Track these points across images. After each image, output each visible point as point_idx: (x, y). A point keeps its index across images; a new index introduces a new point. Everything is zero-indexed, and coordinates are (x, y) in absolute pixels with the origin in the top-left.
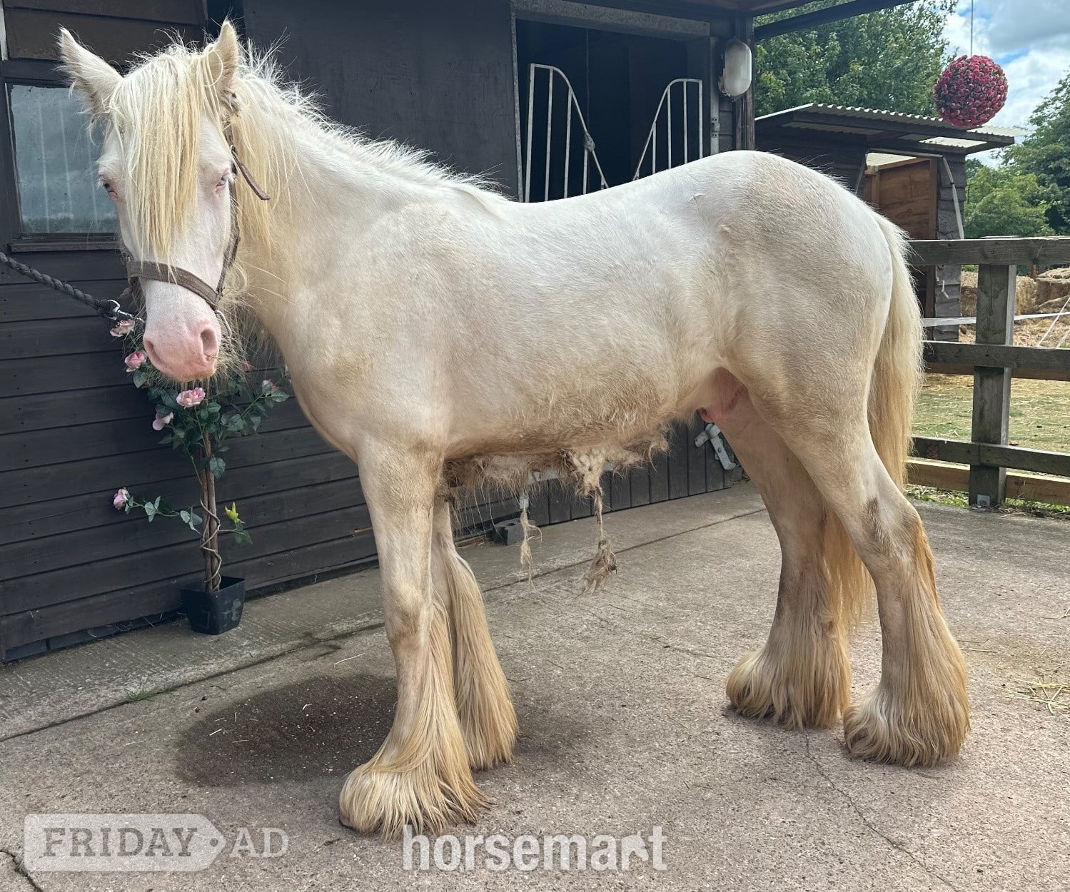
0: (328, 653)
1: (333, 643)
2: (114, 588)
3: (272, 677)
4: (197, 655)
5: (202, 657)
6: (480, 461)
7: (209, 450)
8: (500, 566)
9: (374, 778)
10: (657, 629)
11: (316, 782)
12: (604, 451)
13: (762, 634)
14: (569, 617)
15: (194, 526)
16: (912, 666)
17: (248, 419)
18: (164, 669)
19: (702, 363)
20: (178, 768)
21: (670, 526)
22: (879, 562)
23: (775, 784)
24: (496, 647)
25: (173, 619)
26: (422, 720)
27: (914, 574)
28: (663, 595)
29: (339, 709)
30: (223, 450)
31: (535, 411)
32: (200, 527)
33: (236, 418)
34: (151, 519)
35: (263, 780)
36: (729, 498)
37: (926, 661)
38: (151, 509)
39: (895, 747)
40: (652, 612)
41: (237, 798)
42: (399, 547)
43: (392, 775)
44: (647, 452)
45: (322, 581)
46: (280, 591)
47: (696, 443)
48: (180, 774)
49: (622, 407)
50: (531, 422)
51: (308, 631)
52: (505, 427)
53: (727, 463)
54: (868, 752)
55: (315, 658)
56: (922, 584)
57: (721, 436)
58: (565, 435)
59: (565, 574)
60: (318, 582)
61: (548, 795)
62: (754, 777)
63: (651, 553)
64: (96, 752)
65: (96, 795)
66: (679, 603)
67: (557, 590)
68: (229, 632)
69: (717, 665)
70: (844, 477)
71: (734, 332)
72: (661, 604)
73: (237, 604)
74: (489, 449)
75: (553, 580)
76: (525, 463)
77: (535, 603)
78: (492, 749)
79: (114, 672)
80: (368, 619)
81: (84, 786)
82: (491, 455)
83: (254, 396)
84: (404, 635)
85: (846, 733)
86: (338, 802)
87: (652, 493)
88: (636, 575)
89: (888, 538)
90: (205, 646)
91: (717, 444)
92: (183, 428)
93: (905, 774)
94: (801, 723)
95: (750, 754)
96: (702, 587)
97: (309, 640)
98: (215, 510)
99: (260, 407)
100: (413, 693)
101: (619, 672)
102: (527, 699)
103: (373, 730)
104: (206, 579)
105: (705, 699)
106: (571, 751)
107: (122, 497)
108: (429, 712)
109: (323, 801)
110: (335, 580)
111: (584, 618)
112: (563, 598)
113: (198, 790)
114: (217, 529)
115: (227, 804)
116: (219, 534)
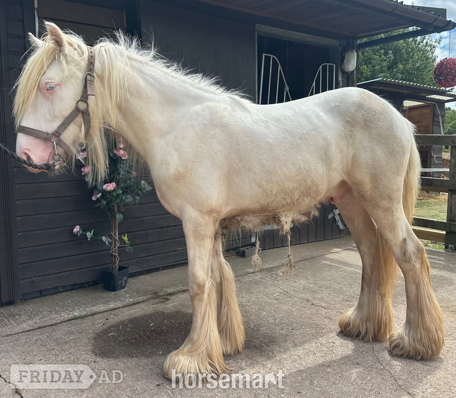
0: (163, 302)
1: (166, 297)
2: (71, 269)
3: (138, 311)
4: (106, 300)
5: (108, 301)
6: (239, 219)
7: (116, 210)
8: (242, 266)
9: (180, 357)
10: (308, 296)
11: (154, 358)
12: (292, 215)
13: (355, 300)
14: (271, 290)
15: (108, 243)
16: (419, 314)
17: (134, 197)
18: (91, 305)
19: (337, 177)
20: (93, 349)
21: (316, 253)
22: (406, 266)
23: (358, 366)
24: (238, 301)
25: (97, 284)
26: (203, 332)
27: (421, 272)
28: (312, 282)
29: (167, 326)
30: (122, 210)
31: (266, 196)
32: (110, 244)
33: (129, 196)
34: (89, 239)
35: (131, 356)
36: (342, 242)
37: (426, 312)
38: (89, 235)
39: (412, 350)
40: (307, 289)
41: (119, 363)
42: (198, 255)
43: (188, 356)
44: (310, 216)
45: (164, 270)
46: (145, 274)
47: (329, 217)
48: (94, 352)
49: (304, 196)
50: (264, 201)
51: (155, 291)
52: (251, 203)
53: (341, 227)
54: (400, 353)
55: (158, 303)
56: (424, 277)
57: (339, 214)
58: (278, 207)
59: (269, 271)
60: (161, 271)
61: (257, 367)
62: (349, 362)
63: (307, 263)
64: (57, 341)
65: (55, 359)
66: (319, 285)
67: (266, 278)
68: (121, 291)
69: (335, 313)
70: (393, 228)
71: (351, 164)
72: (311, 286)
73: (125, 278)
74: (243, 213)
75: (264, 273)
76: (259, 219)
77: (256, 283)
78: (234, 348)
79: (69, 306)
80: (182, 287)
81: (51, 355)
82: (244, 215)
83: (137, 187)
84: (198, 295)
85: (390, 345)
86: (163, 367)
87: (309, 238)
88: (300, 273)
89: (411, 255)
90: (109, 296)
91: (337, 218)
92: (105, 200)
93: (416, 364)
94: (371, 339)
95: (347, 352)
96: (329, 279)
97: (156, 295)
98: (117, 236)
99: (140, 192)
100: (199, 320)
101: (291, 314)
102: (250, 325)
103: (181, 336)
104: (112, 267)
105: (329, 327)
106: (269, 348)
107: (77, 229)
108: (206, 329)
109: (157, 367)
110: (170, 270)
111: (277, 290)
112: (268, 281)
113: (101, 359)
114: (118, 245)
115: (113, 366)
116: (119, 247)
